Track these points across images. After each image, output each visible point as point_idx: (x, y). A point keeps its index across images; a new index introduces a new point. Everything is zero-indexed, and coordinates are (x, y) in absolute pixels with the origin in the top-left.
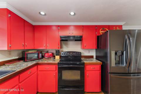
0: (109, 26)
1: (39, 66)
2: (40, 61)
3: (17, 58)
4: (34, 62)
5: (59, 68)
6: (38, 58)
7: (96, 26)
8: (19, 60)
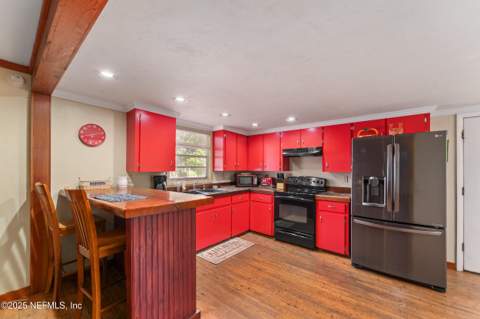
0: (386, 120)
1: (252, 195)
2: (255, 189)
3: (229, 181)
4: (247, 189)
5: (276, 199)
6: (252, 185)
7: (352, 124)
8: (231, 184)
